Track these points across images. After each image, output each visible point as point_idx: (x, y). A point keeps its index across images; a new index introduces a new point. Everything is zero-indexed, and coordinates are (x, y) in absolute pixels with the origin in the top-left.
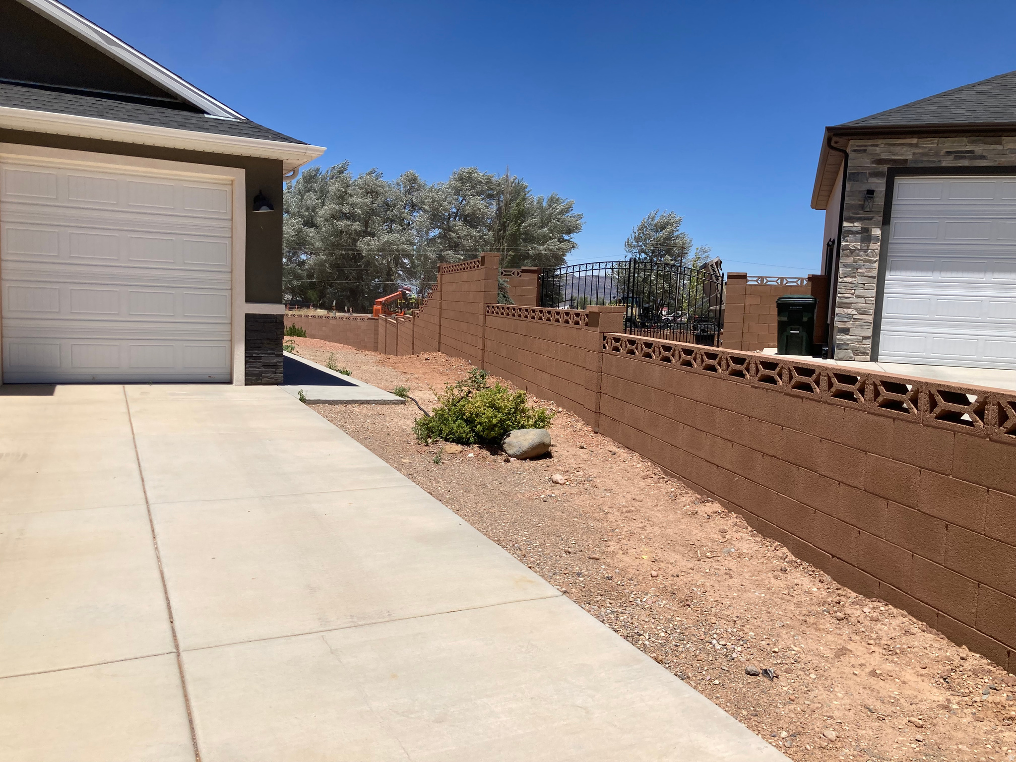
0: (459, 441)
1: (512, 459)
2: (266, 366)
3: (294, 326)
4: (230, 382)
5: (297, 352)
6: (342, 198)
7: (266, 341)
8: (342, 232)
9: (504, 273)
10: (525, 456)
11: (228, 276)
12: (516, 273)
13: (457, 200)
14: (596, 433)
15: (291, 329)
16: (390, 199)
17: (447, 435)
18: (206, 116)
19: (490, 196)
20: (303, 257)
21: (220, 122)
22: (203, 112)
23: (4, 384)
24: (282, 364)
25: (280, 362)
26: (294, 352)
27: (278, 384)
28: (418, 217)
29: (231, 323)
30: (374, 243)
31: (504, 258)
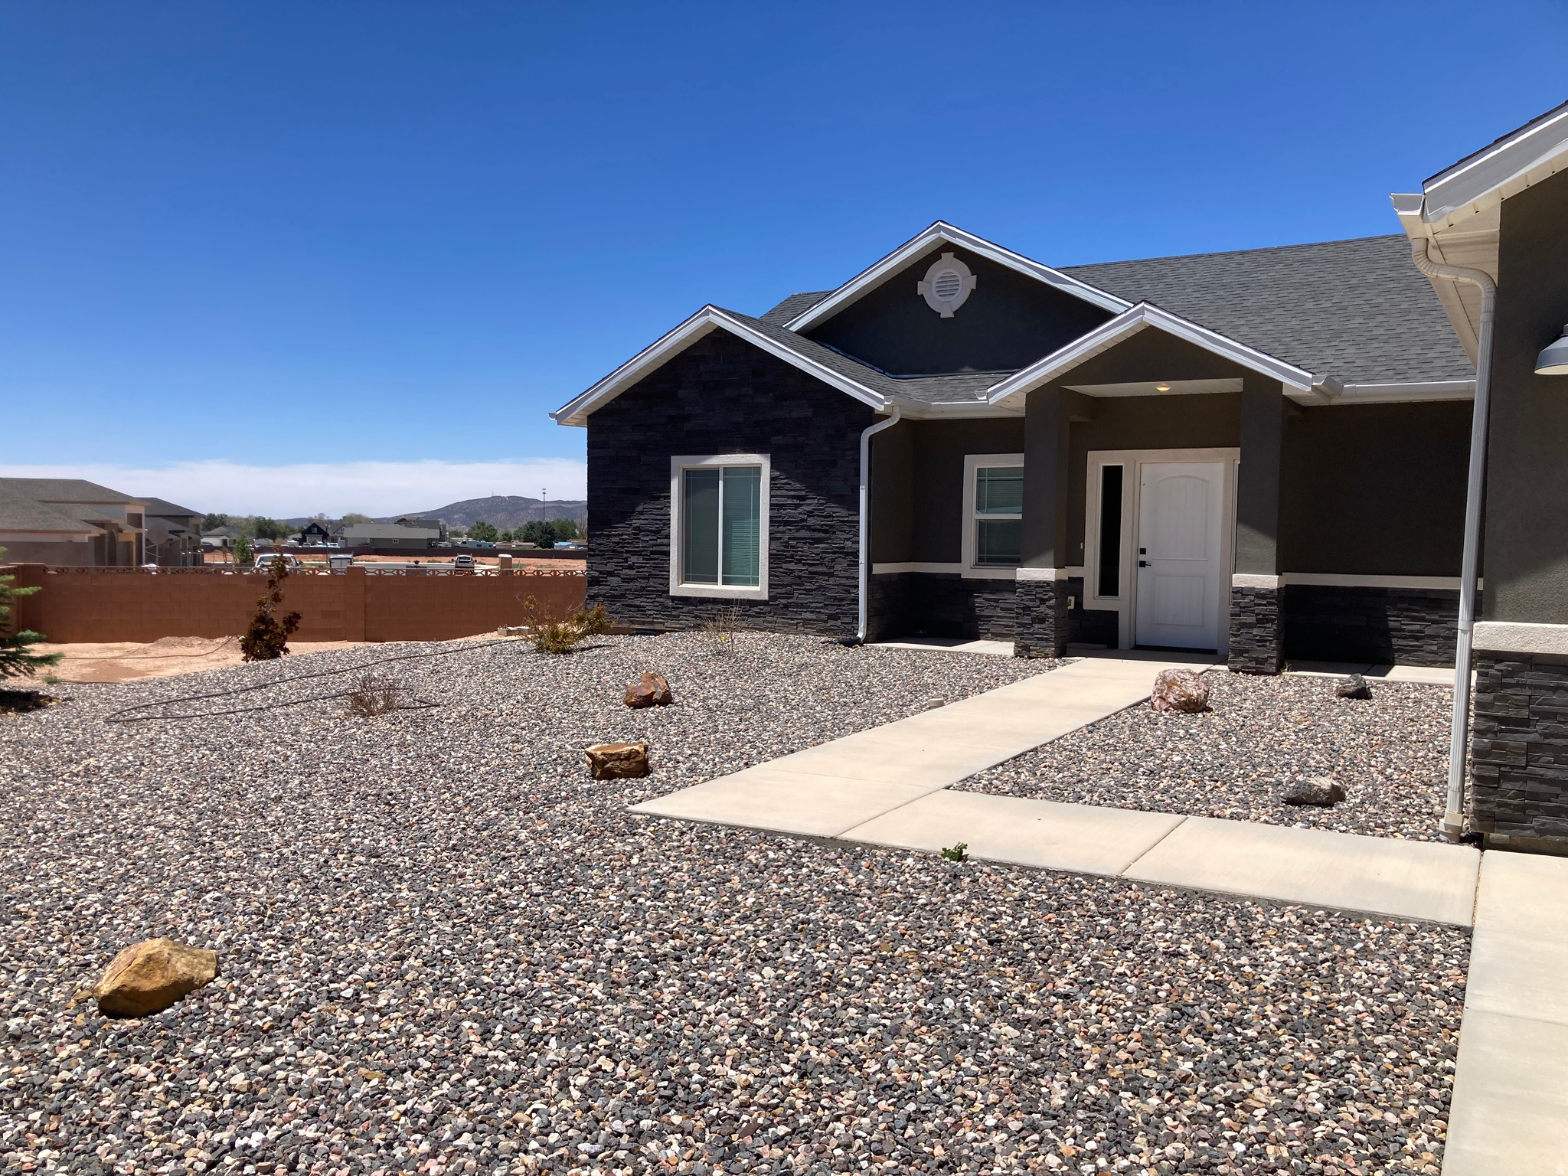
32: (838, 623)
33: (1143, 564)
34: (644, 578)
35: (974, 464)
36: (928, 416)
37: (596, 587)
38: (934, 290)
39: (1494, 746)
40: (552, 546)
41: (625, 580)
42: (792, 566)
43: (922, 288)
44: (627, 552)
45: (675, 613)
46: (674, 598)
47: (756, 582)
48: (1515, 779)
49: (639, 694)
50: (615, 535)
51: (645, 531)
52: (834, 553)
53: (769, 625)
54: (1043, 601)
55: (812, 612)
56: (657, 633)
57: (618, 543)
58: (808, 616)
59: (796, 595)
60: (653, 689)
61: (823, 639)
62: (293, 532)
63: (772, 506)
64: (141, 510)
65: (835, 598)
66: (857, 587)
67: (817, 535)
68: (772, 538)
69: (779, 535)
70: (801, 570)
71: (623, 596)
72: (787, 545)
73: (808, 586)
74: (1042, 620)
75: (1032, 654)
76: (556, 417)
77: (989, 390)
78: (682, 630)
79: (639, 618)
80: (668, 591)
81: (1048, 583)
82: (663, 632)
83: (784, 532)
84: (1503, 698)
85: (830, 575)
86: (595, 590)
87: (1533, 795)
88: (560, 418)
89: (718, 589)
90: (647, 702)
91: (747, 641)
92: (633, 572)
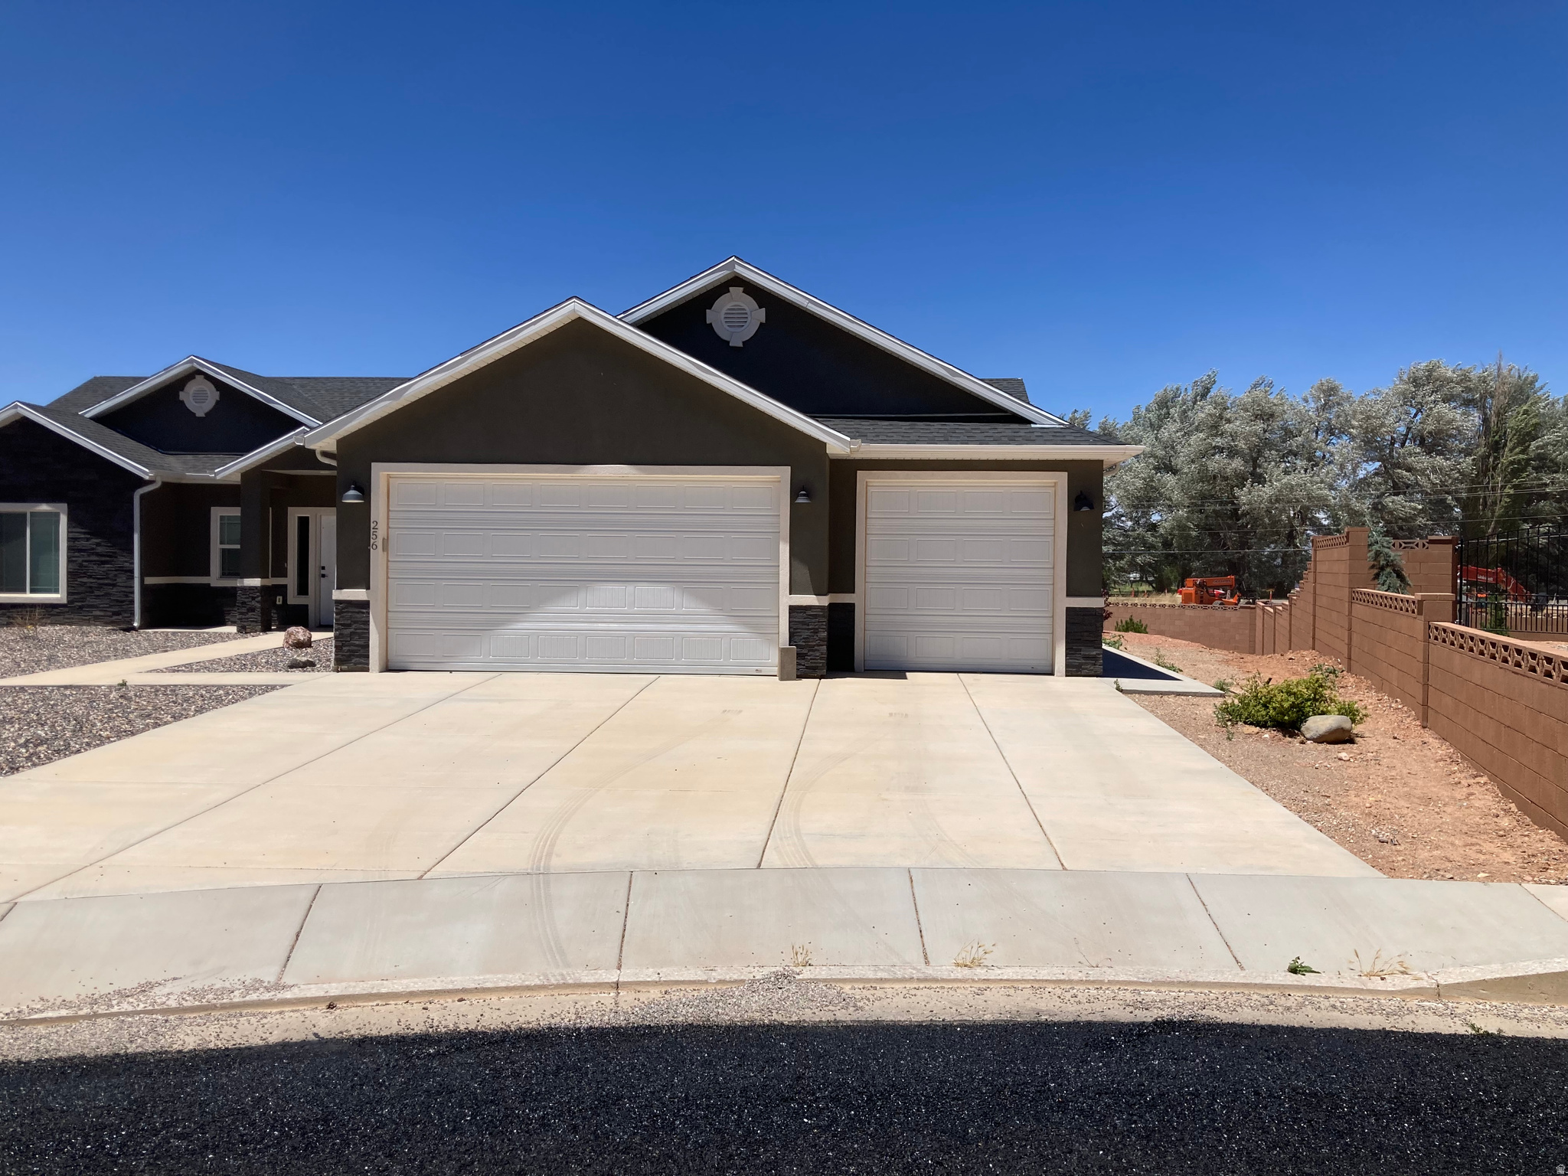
0: (1257, 724)
1: (1309, 742)
2: (1086, 657)
3: (1131, 620)
4: (1052, 674)
5: (1126, 649)
6: (1215, 427)
7: (1085, 634)
8: (1215, 477)
9: (1403, 545)
10: (1320, 740)
11: (1050, 572)
12: (1421, 545)
13: (1407, 413)
14: (1424, 727)
15: (1126, 622)
16: (1292, 421)
17: (1247, 718)
18: (1033, 426)
19: (1467, 403)
20: (1155, 518)
21: (1045, 430)
22: (1030, 422)
23: (865, 670)
24: (1101, 656)
25: (1099, 654)
26: (1121, 648)
27: (1097, 676)
28: (1341, 447)
29: (1053, 617)
30: (1266, 491)
31: (1496, 501)
32: (120, 617)
33: (323, 576)
35: (217, 513)
36: (184, 482)
38: (191, 399)
39: (340, 634)
42: (85, 580)
43: (182, 396)
47: (57, 591)
48: (347, 646)
52: (116, 570)
53: (67, 621)
54: (253, 598)
55: (100, 611)
58: (98, 613)
59: (88, 599)
61: (108, 628)
63: (69, 539)
65: (117, 601)
66: (133, 593)
67: (103, 559)
68: (70, 561)
69: (74, 559)
70: (92, 583)
72: (81, 565)
73: (97, 593)
74: (252, 610)
75: (248, 630)
77: (216, 471)
81: (256, 588)
83: (78, 557)
84: (343, 617)
85: (114, 585)
87: (353, 651)
89: (28, 597)
91: (49, 631)
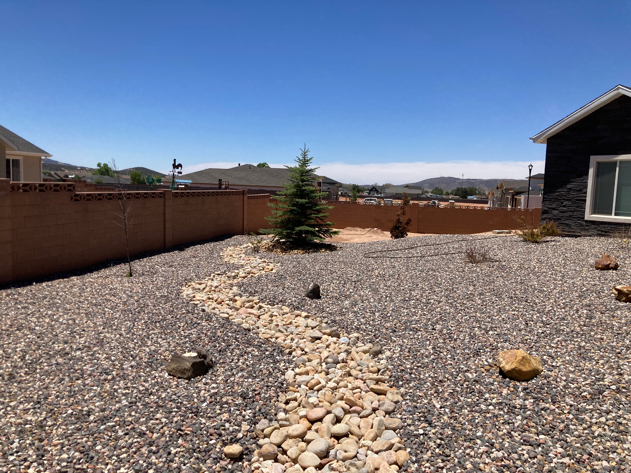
34: (571, 211)
37: (546, 215)
40: (466, 198)
41: (561, 212)
44: (563, 199)
45: (587, 228)
46: (587, 221)
49: (603, 264)
50: (558, 192)
51: (573, 190)
56: (576, 237)
57: (558, 195)
60: (609, 262)
62: (366, 190)
64: (321, 180)
71: (559, 219)
76: (533, 139)
78: (590, 236)
79: (567, 229)
80: (584, 218)
82: (580, 236)
86: (545, 216)
88: (535, 140)
89: (612, 218)
90: (607, 268)
92: (566, 209)
